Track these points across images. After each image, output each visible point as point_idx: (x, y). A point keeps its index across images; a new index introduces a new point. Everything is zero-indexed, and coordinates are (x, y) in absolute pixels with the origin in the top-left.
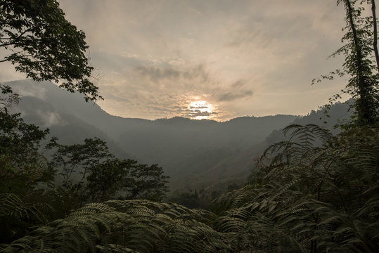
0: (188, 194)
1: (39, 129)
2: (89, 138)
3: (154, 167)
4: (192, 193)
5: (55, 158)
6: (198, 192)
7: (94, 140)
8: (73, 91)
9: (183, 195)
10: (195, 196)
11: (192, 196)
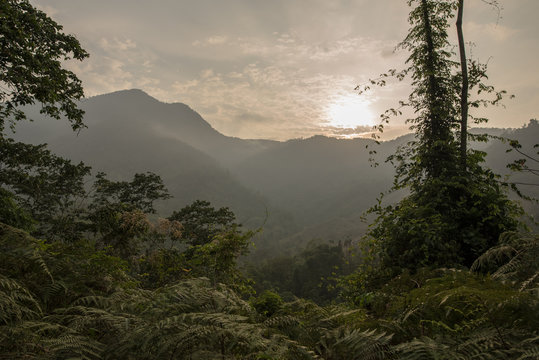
0: (327, 246)
1: (71, 164)
2: (139, 173)
3: (223, 212)
4: (333, 245)
5: (97, 200)
6: (343, 243)
7: (147, 175)
8: (58, 118)
9: (319, 247)
10: (338, 249)
11: (334, 249)
